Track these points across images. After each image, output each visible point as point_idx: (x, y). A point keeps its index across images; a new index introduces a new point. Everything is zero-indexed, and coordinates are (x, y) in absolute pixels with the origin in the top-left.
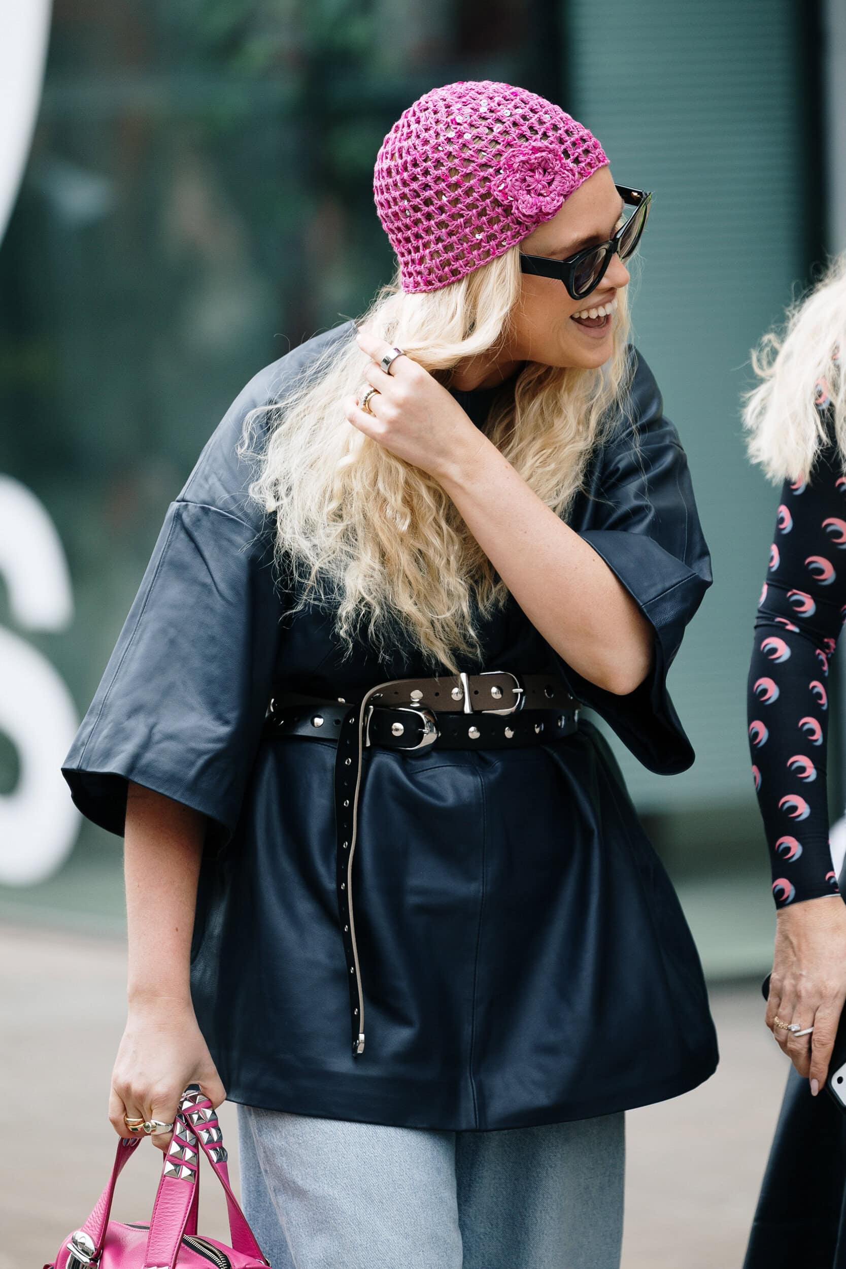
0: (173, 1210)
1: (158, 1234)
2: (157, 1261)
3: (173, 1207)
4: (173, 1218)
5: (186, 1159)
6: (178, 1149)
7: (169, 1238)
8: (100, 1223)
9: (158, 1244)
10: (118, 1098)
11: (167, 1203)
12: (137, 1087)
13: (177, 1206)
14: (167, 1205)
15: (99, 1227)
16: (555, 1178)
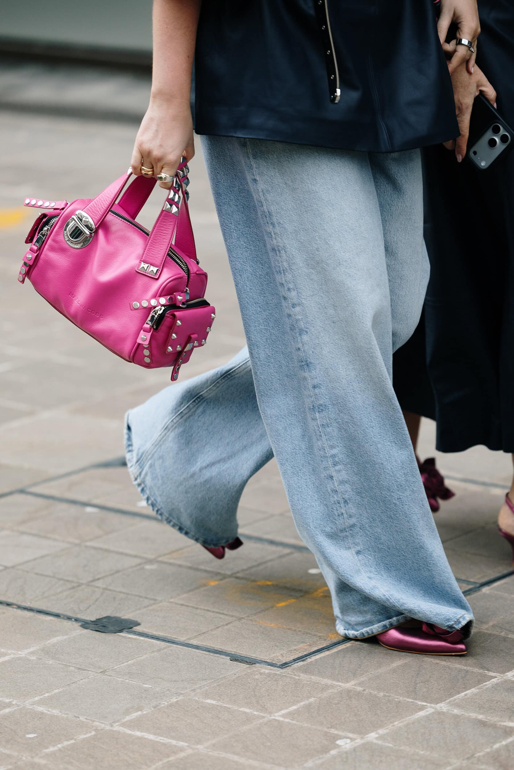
0: (165, 232)
1: (154, 244)
2: (151, 261)
3: (165, 230)
4: (164, 237)
5: (172, 213)
6: (170, 207)
7: (161, 250)
8: (102, 212)
9: (153, 250)
10: (140, 155)
11: (162, 227)
12: (156, 153)
13: (167, 229)
14: (162, 228)
15: (100, 216)
16: (409, 183)
